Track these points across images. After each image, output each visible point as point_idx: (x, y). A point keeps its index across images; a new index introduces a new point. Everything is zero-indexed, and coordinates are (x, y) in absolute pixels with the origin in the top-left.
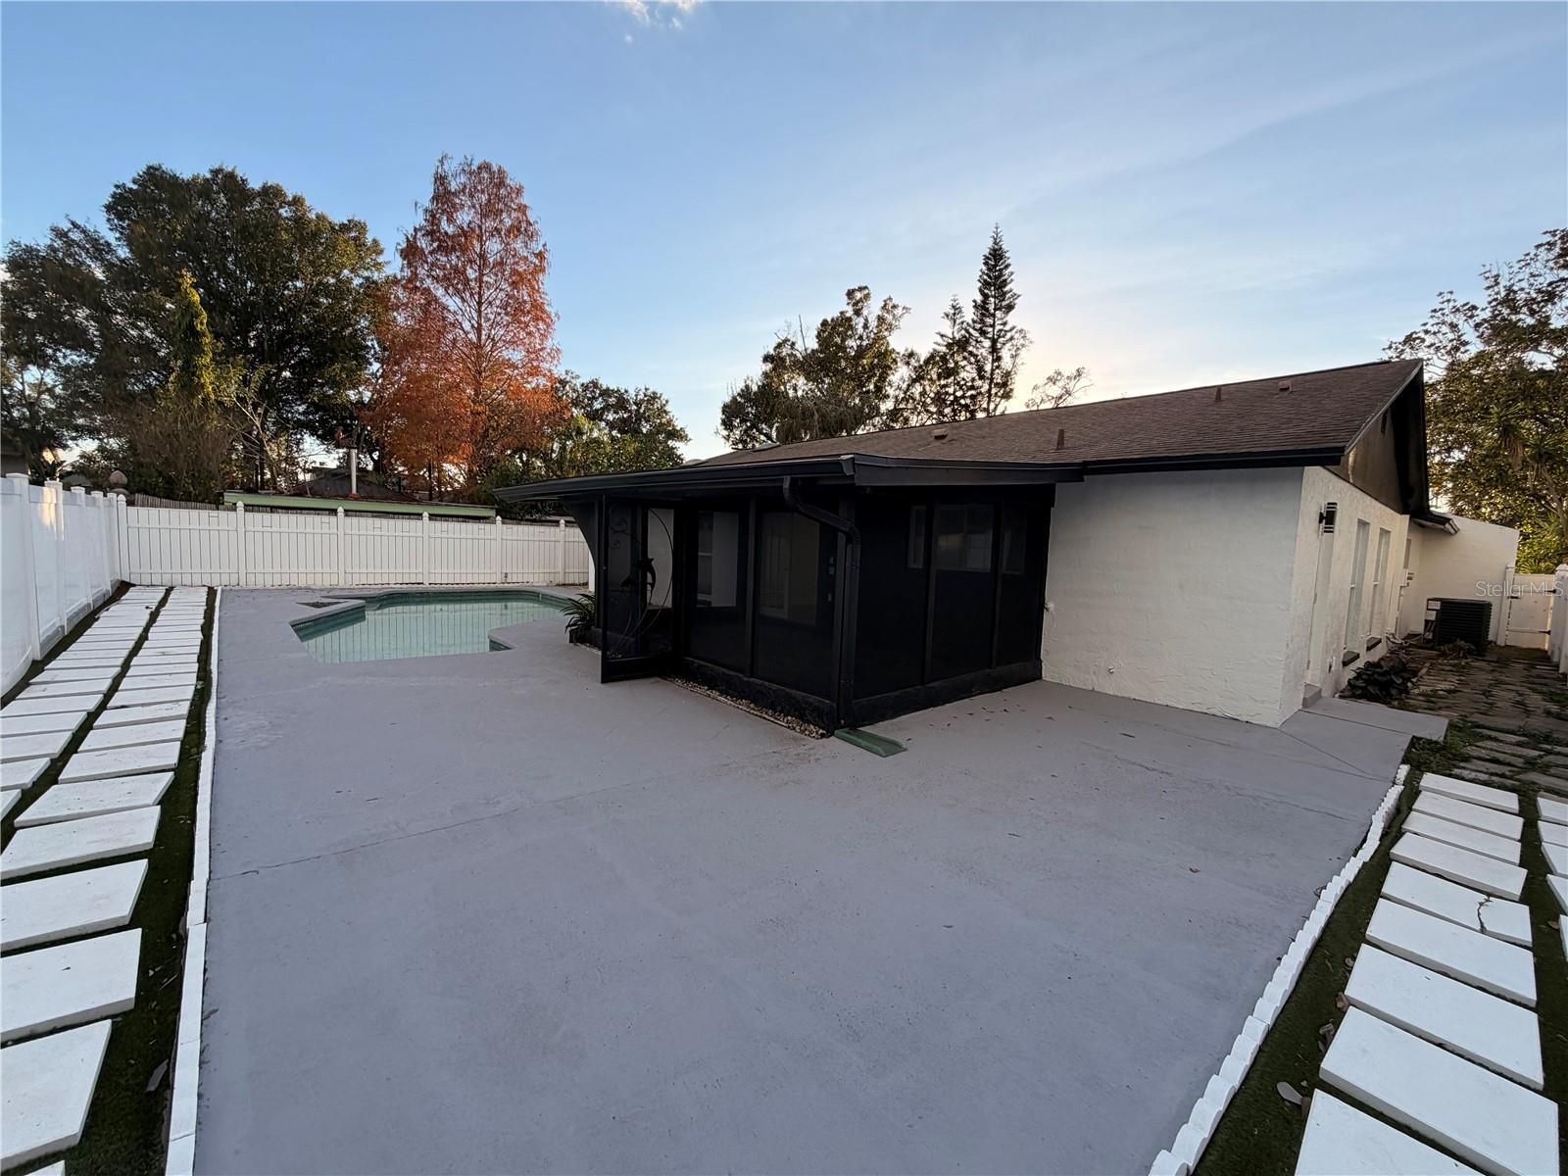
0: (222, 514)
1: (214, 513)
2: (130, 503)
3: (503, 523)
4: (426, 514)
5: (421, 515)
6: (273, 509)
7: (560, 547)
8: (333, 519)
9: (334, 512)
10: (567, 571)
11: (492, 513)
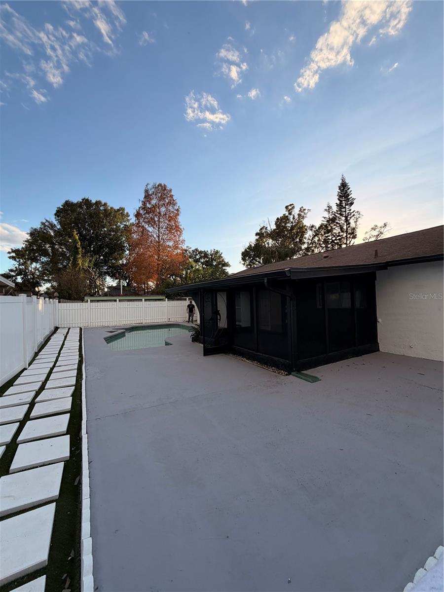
0: (84, 304)
1: (82, 304)
2: (59, 302)
3: (168, 301)
4: (143, 299)
5: (142, 300)
6: (98, 301)
8: (115, 303)
9: (116, 301)
11: (164, 298)
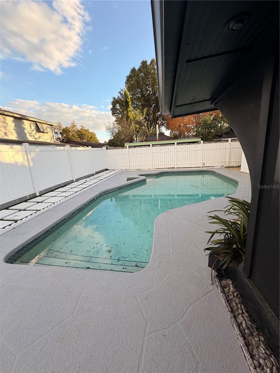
1: (122, 150)
2: (107, 149)
3: (204, 143)
5: (174, 143)
6: (135, 146)
7: (228, 151)
8: (149, 148)
9: (149, 145)
10: (230, 161)
11: (200, 140)
